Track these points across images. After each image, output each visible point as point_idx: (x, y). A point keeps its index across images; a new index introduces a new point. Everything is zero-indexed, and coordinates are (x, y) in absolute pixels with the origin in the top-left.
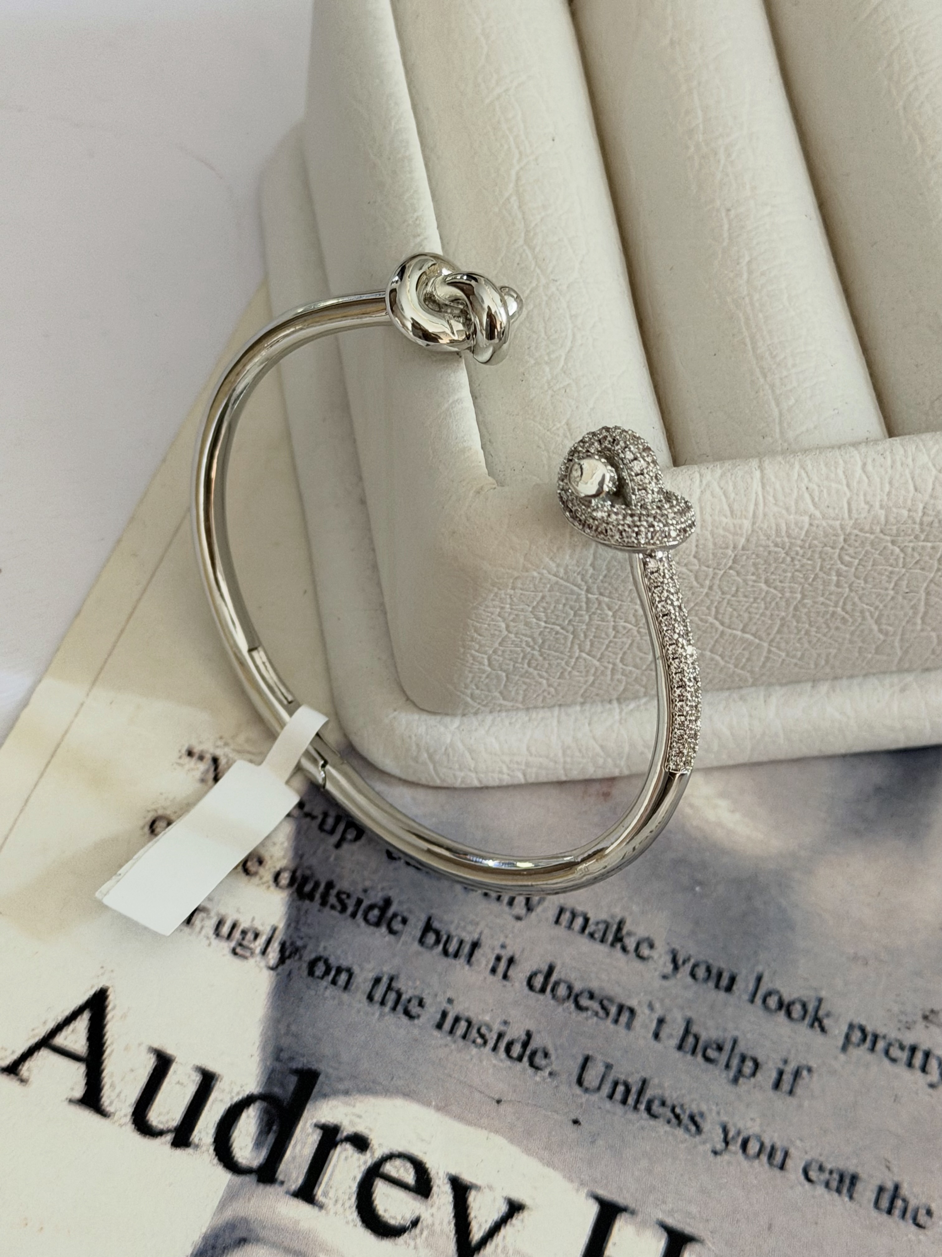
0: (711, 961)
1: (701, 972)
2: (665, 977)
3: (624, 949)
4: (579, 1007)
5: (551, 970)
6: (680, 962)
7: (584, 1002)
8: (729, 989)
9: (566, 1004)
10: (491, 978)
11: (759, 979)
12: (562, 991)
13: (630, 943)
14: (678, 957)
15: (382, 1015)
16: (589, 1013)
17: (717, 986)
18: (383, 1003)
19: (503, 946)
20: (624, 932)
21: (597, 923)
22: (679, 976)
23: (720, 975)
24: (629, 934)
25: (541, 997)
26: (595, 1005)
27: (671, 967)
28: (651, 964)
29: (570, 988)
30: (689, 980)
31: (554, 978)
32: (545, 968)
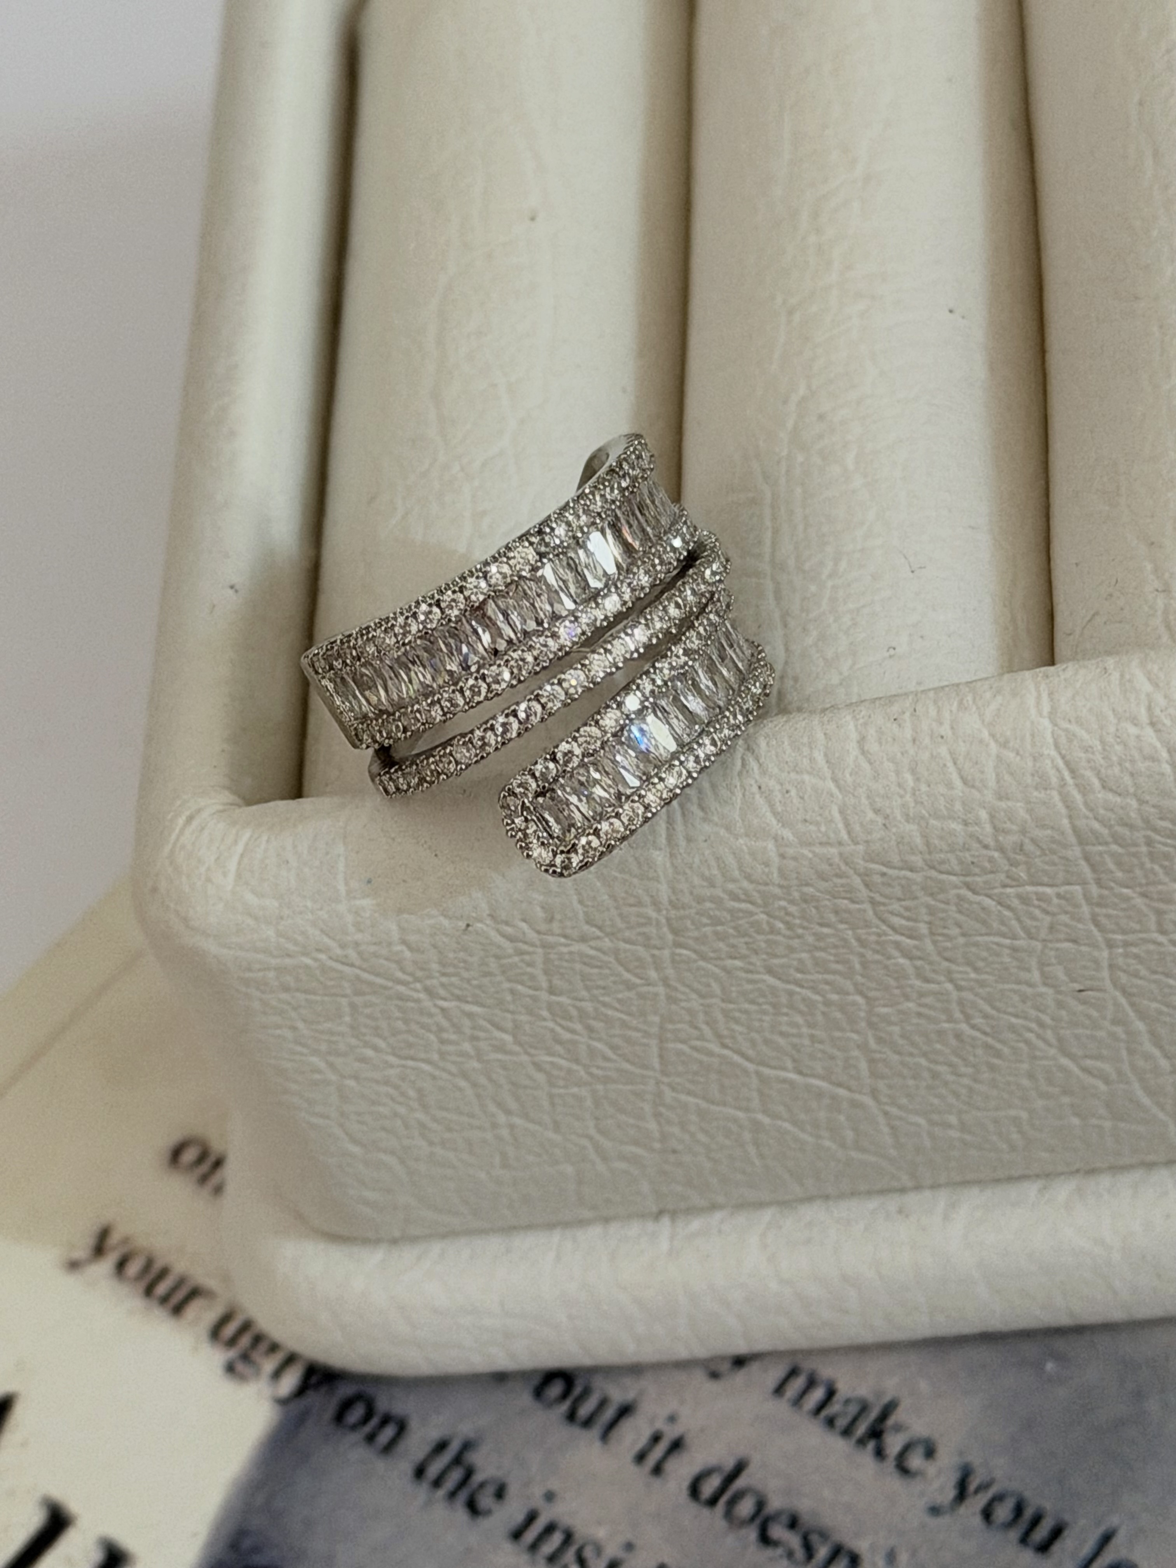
0: (1027, 1494)
1: (1003, 1512)
2: (935, 1510)
3: (880, 1453)
4: (765, 1539)
5: (739, 1469)
6: (972, 1487)
7: (777, 1531)
8: (1044, 1548)
9: (743, 1532)
10: (632, 1469)
11: (1106, 1539)
12: (746, 1507)
13: (894, 1443)
14: (971, 1478)
15: (429, 1503)
16: (779, 1551)
17: (1024, 1540)
18: (437, 1483)
19: (672, 1419)
20: (891, 1422)
21: (847, 1402)
22: (962, 1510)
23: (1036, 1520)
24: (898, 1428)
25: (706, 1512)
26: (794, 1540)
27: (951, 1493)
28: (917, 1485)
29: (760, 1505)
30: (977, 1521)
31: (740, 1483)
32: (729, 1464)
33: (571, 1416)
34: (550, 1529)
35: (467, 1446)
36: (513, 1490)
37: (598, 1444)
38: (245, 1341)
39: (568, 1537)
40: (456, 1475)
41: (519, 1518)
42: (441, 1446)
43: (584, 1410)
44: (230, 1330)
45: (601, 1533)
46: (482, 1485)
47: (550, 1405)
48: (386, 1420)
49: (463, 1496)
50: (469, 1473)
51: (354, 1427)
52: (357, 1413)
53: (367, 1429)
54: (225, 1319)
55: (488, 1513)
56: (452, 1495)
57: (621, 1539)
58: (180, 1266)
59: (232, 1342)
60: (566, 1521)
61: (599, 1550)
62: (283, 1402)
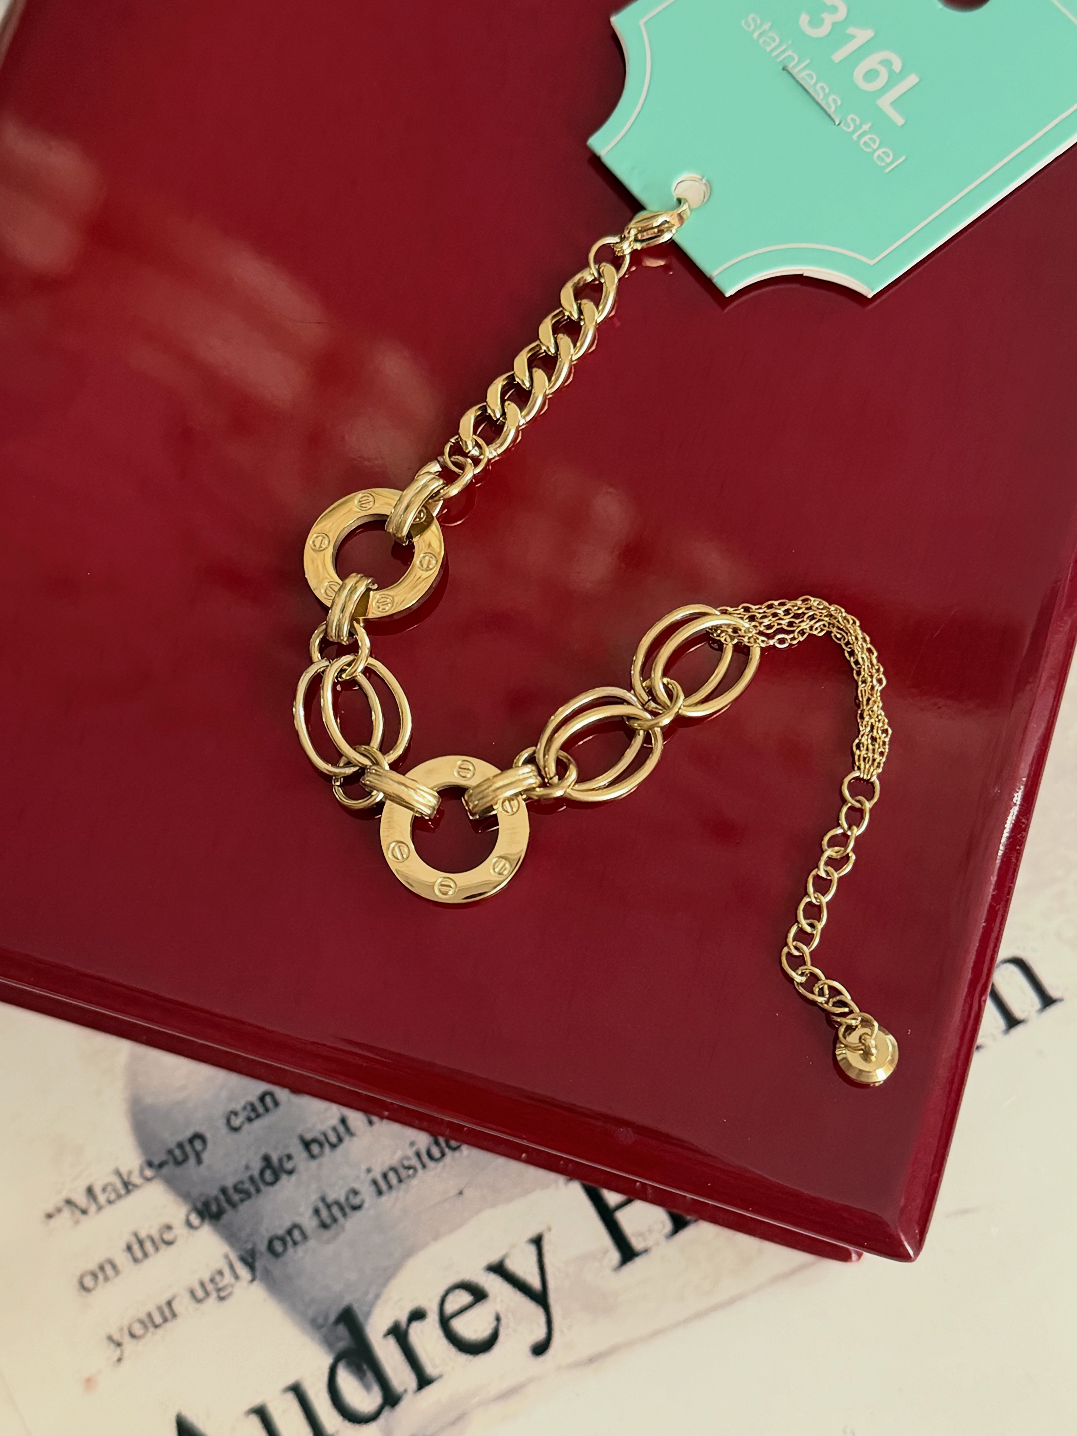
10: (374, 1129)
15: (343, 1227)
18: (335, 1220)
33: (333, 1146)
34: (385, 1176)
35: (323, 1199)
36: (356, 1186)
37: (355, 1139)
38: (210, 1287)
39: (394, 1169)
40: (335, 1210)
41: (372, 1189)
42: (317, 1212)
43: (333, 1139)
44: (200, 1293)
45: (399, 1154)
46: (347, 1199)
47: (322, 1153)
48: (289, 1232)
49: (348, 1210)
50: (337, 1203)
51: (285, 1249)
52: (278, 1247)
53: (290, 1243)
54: (192, 1293)
55: (363, 1202)
56: (345, 1215)
57: (407, 1146)
58: (151, 1307)
59: (207, 1294)
60: (385, 1168)
61: (408, 1158)
62: (253, 1280)
